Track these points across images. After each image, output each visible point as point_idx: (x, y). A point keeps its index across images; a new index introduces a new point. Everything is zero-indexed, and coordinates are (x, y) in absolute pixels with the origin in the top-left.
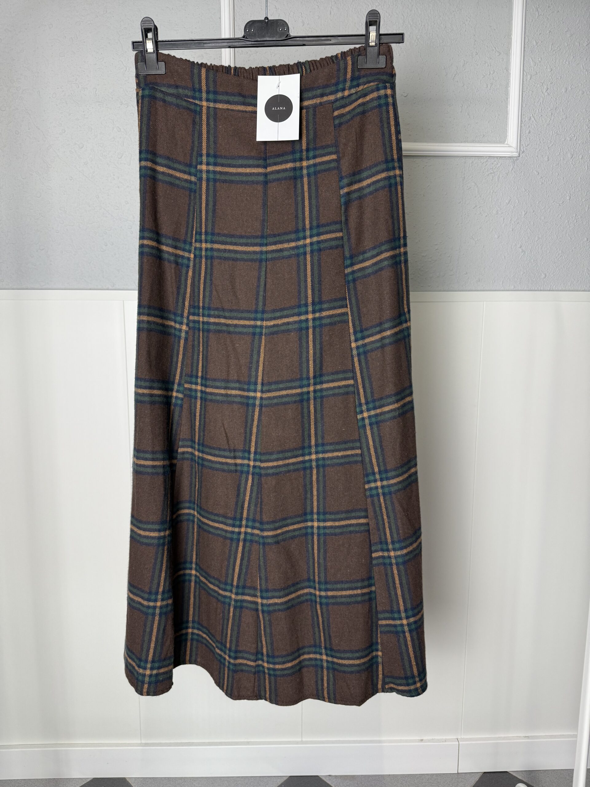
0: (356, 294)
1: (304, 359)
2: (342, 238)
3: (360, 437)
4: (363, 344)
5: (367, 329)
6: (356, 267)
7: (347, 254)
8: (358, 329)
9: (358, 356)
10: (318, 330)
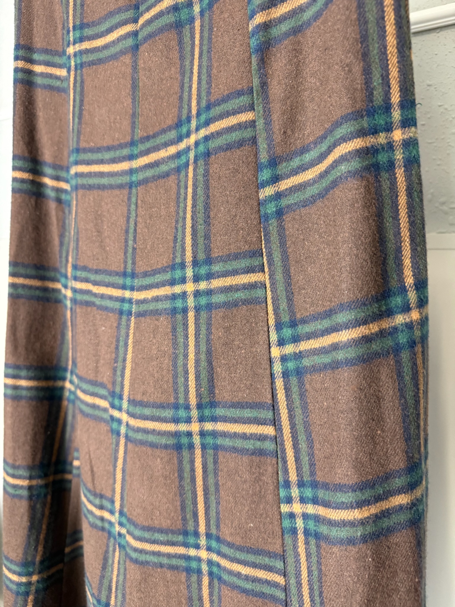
0: (283, 244)
1: (180, 369)
2: (252, 124)
3: (284, 551)
4: (295, 353)
5: (304, 321)
6: (284, 185)
7: (264, 157)
8: (286, 318)
9: (283, 377)
10: (204, 315)
